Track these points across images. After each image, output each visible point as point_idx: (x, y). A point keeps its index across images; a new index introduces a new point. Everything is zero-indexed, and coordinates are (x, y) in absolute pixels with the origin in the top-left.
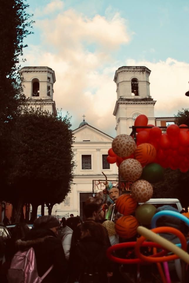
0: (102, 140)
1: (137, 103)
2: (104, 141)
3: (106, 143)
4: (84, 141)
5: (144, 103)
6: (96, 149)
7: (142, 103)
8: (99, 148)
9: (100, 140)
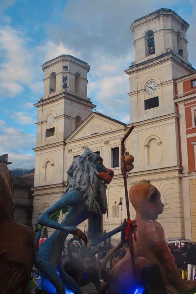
0: (110, 130)
1: (149, 67)
2: (112, 129)
3: (113, 132)
4: (92, 134)
5: (158, 63)
6: (103, 143)
7: (155, 64)
8: (107, 140)
9: (109, 129)
